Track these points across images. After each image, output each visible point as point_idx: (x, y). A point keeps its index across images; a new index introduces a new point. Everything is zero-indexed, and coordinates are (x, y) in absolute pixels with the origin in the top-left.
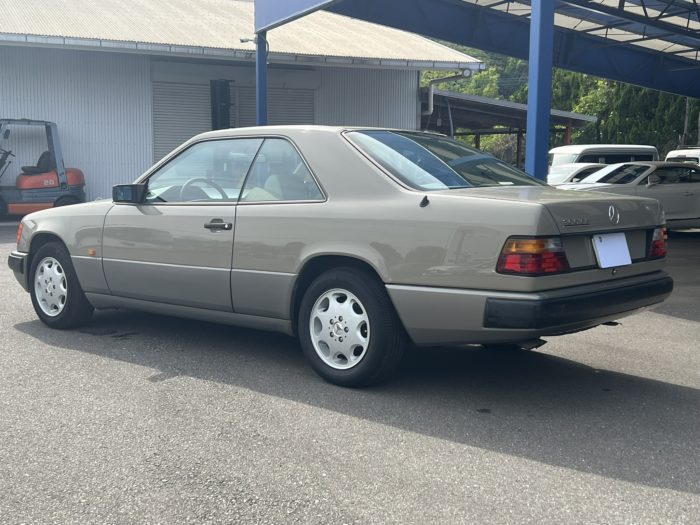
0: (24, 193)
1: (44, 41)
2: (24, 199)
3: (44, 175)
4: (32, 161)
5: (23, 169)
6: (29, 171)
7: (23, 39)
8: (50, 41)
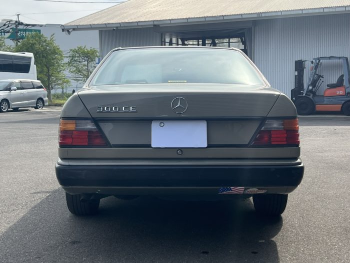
0: (325, 99)
1: (334, 10)
2: (325, 102)
3: (338, 88)
4: (334, 80)
5: (328, 86)
6: (331, 86)
7: (322, 11)
8: (337, 10)
